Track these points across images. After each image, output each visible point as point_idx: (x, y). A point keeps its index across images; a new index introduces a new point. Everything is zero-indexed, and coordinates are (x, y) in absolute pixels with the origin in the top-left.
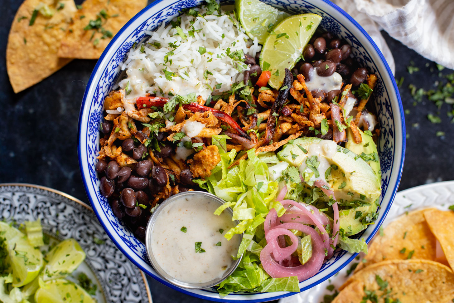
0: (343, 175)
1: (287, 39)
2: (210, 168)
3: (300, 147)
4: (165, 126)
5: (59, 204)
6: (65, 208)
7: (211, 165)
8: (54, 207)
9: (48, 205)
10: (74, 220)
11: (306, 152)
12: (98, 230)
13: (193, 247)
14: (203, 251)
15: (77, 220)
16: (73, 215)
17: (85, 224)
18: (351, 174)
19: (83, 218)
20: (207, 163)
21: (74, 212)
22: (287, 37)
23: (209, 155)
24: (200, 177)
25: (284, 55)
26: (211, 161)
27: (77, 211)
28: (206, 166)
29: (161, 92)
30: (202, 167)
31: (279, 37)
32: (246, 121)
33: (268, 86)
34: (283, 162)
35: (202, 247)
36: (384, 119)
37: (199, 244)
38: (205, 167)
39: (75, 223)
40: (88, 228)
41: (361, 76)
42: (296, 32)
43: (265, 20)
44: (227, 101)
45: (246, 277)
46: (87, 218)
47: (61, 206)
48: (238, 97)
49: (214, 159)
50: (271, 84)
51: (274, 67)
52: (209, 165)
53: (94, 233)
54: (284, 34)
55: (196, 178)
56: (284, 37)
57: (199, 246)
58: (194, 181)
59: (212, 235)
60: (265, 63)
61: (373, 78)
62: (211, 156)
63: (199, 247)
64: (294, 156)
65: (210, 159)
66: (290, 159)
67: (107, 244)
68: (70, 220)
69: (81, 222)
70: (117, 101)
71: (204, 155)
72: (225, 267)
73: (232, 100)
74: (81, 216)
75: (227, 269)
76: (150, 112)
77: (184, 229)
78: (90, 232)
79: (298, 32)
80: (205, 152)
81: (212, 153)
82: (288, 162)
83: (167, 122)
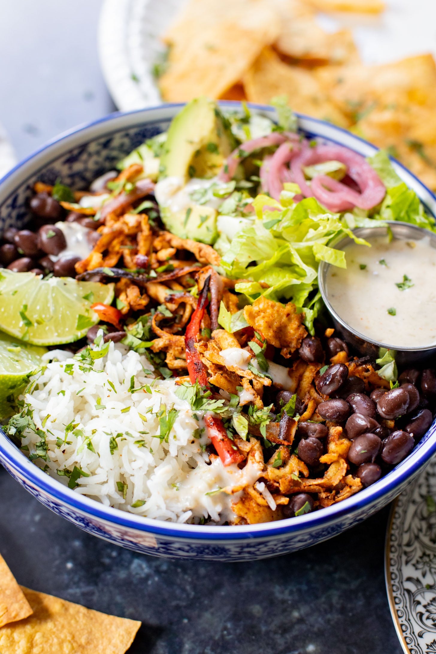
0: (198, 154)
1: (29, 307)
2: (281, 309)
3: (185, 223)
4: (251, 403)
5: (409, 591)
6: (409, 579)
7: (276, 308)
8: (419, 598)
9: (420, 609)
10: (421, 558)
11: (189, 211)
12: (415, 514)
13: (407, 290)
14: (406, 279)
15: (419, 553)
16: (414, 561)
18: (191, 142)
19: (409, 545)
20: (276, 315)
21: (407, 563)
22: (26, 307)
23: (264, 317)
24: (302, 319)
25: (55, 300)
26: (269, 311)
27: (404, 558)
28: (281, 317)
29: (198, 434)
30: (285, 326)
31: (29, 324)
33: (114, 304)
34: (220, 229)
35: (401, 280)
37: (400, 286)
38: (284, 319)
39: (424, 554)
40: (420, 530)
41: (43, 204)
42: (13, 294)
43: (10, 351)
44: (164, 352)
45: (407, 213)
46: (406, 538)
47: (411, 586)
48: (151, 336)
49: (266, 306)
50: (109, 300)
51: (81, 307)
52: (278, 311)
53: (423, 519)
54: (24, 317)
55: (306, 329)
56: (27, 314)
57: (402, 286)
58: (312, 332)
59: (377, 276)
60: (80, 327)
61: (40, 187)
62: (262, 314)
63: (404, 284)
64: (204, 219)
65: (267, 314)
66: (210, 223)
67: (429, 492)
68: (425, 563)
70: (248, 506)
71: (266, 325)
72: (408, 245)
73: (158, 344)
74: (408, 549)
75: (411, 241)
76: (240, 439)
77: (392, 313)
78: (424, 525)
79: (11, 293)
80: (260, 326)
81: (258, 313)
82: (216, 220)
83: (243, 402)
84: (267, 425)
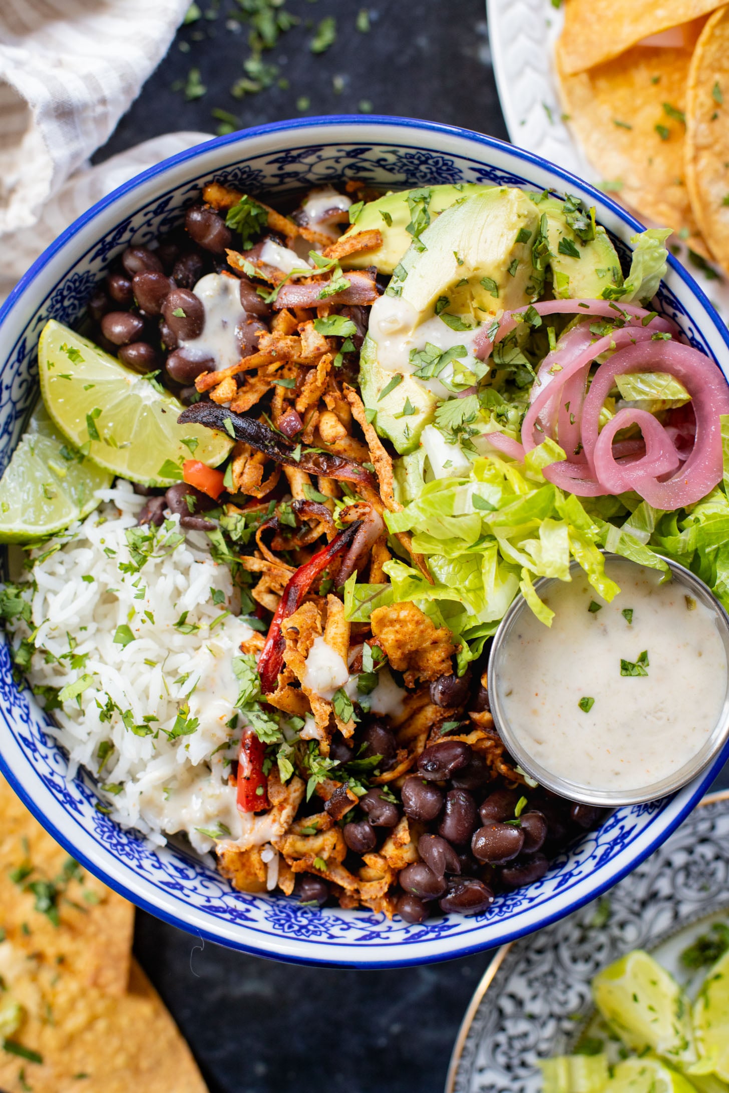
0: (462, 284)
1: (102, 414)
2: (429, 630)
3: (384, 393)
4: (316, 742)
5: (501, 1012)
6: (512, 996)
7: (422, 627)
8: (509, 1024)
9: (502, 1038)
10: (545, 975)
11: (398, 379)
13: (631, 681)
14: (643, 658)
15: (545, 968)
16: (532, 976)
17: (556, 947)
18: (461, 263)
19: (540, 951)
20: (416, 636)
21: (523, 973)
22: (98, 412)
23: (397, 632)
24: (453, 657)
25: (143, 423)
26: (410, 627)
27: (522, 966)
28: (425, 641)
29: (227, 746)
30: (425, 651)
31: (95, 434)
32: (310, 530)
33: (222, 469)
34: (422, 440)
35: (633, 658)
36: (320, 169)
37: (626, 667)
38: (427, 644)
39: (552, 973)
40: (566, 939)
41: (206, 226)
42: (86, 389)
43: (50, 469)
44: (256, 577)
45: (718, 549)
46: (542, 942)
47: (508, 1006)
48: (247, 547)
49: (408, 619)
50: (218, 459)
51: (175, 451)
52: (422, 632)
53: (580, 927)
54: (90, 420)
55: (455, 666)
56: (96, 421)
57: (630, 667)
58: (461, 673)
59: (605, 631)
60: (164, 473)
61: (213, 194)
62: (397, 627)
63: (634, 666)
64: (409, 410)
65: (405, 629)
66: (414, 422)
68: (545, 984)
69: (549, 956)
70: (244, 862)
71: (394, 643)
72: (688, 601)
73: (254, 564)
74: (534, 957)
75: (693, 597)
76: (277, 778)
77: (585, 705)
78: (577, 934)
79: (86, 385)
80: (387, 640)
81: (392, 623)
82: (422, 426)
83: (304, 735)
84: (319, 783)
